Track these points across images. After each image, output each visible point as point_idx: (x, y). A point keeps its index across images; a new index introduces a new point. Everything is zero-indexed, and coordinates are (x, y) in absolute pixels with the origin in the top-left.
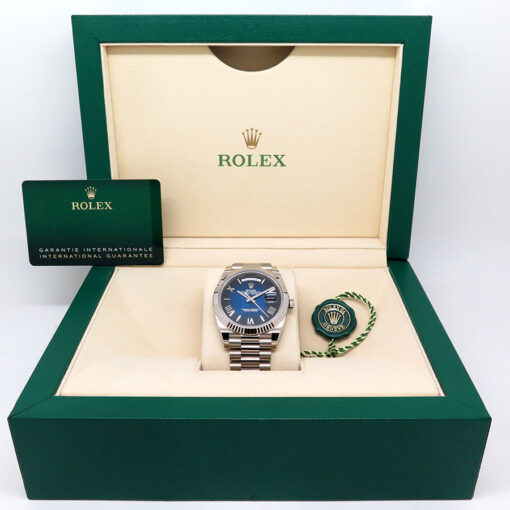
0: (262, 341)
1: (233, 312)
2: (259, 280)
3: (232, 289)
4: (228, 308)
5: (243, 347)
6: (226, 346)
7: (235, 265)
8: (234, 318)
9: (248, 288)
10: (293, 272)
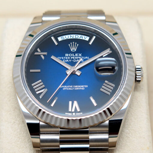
0: (91, 137)
1: (44, 91)
2: (87, 39)
3: (42, 54)
4: (38, 84)
5: (62, 146)
6: (35, 146)
7: (47, 14)
8: (44, 100)
9: (69, 52)
10: (138, 22)
